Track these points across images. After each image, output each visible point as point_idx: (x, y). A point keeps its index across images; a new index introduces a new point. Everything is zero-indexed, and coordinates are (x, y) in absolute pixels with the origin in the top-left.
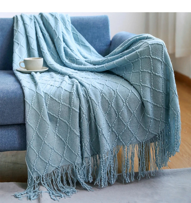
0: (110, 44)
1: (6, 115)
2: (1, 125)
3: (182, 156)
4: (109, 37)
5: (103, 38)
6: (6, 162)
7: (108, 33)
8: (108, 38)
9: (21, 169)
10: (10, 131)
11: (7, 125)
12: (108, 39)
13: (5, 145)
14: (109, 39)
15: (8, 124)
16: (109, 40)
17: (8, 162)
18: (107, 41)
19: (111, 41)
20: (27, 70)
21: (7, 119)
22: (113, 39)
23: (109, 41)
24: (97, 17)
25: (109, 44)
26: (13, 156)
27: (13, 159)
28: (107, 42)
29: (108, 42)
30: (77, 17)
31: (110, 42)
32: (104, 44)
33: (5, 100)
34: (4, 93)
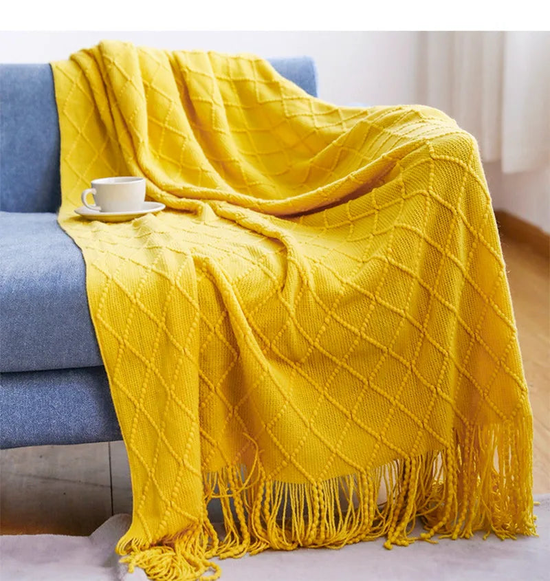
1: (25, 344)
2: (2, 373)
6: (22, 476)
9: (65, 494)
11: (27, 372)
13: (23, 428)
15: (30, 369)
17: (30, 475)
21: (29, 355)
26: (41, 457)
27: (43, 466)
33: (23, 302)
34: (21, 280)
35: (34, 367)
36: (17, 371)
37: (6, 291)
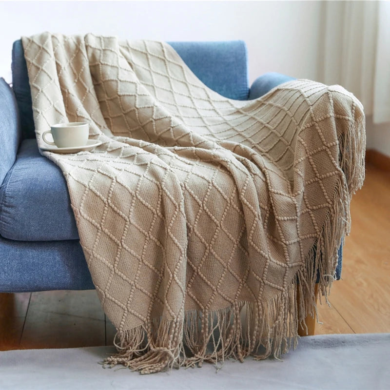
0: (247, 94)
3: (379, 310)
4: (246, 81)
5: (235, 84)
6: (47, 312)
7: (245, 75)
8: (245, 83)
9: (75, 324)
10: (57, 253)
12: (244, 85)
13: (48, 278)
14: (247, 85)
16: (247, 88)
17: (52, 312)
18: (242, 89)
19: (250, 90)
20: (58, 147)
22: (253, 87)
23: (245, 89)
24: (223, 44)
25: (245, 95)
26: (60, 301)
27: (61, 306)
28: (242, 91)
29: (244, 92)
30: (186, 43)
31: (248, 92)
32: (236, 95)
33: (49, 195)
34: (49, 181)
35: (56, 238)
36: (44, 240)
37: (39, 188)
